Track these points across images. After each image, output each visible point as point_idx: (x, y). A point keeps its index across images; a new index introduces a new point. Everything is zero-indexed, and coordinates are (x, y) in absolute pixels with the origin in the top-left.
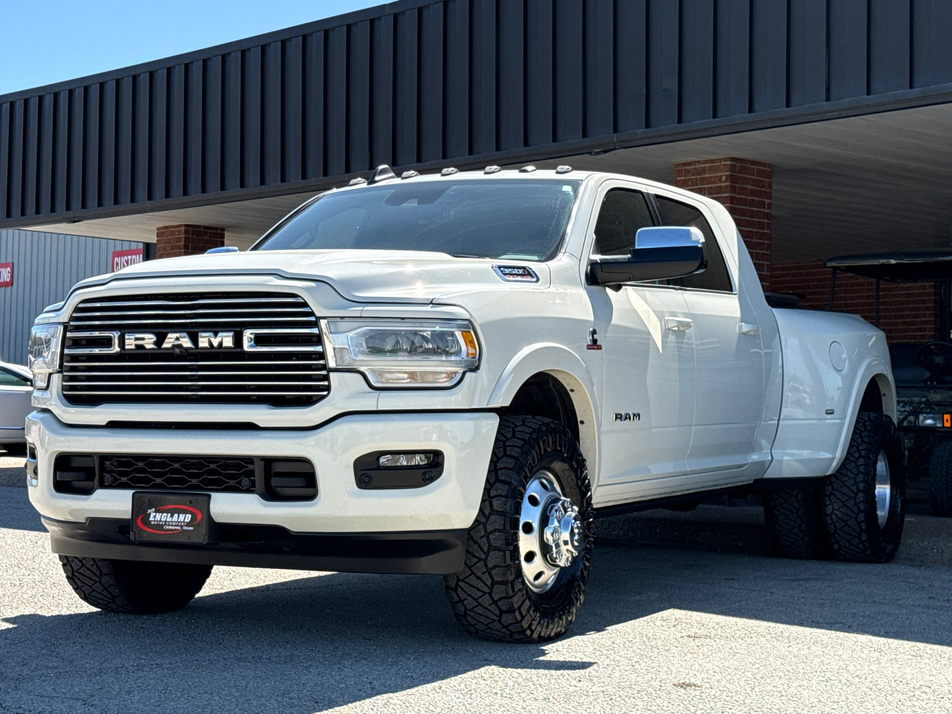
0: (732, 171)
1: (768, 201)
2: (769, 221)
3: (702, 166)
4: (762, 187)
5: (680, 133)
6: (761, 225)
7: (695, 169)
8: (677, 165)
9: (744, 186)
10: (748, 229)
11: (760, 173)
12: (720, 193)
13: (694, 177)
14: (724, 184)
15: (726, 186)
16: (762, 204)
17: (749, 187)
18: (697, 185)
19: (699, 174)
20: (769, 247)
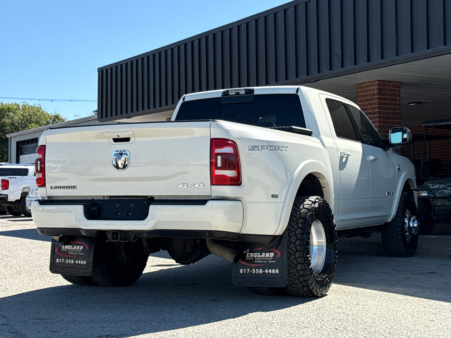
0: (379, 86)
1: (398, 98)
2: (399, 107)
3: (367, 84)
4: (395, 92)
5: (342, 72)
6: (395, 109)
7: (364, 86)
8: (357, 84)
9: (386, 92)
10: (388, 111)
11: (393, 86)
12: (374, 96)
13: (364, 89)
14: (375, 92)
15: (376, 93)
16: (396, 100)
17: (388, 92)
18: (365, 93)
19: (366, 88)
20: (400, 118)
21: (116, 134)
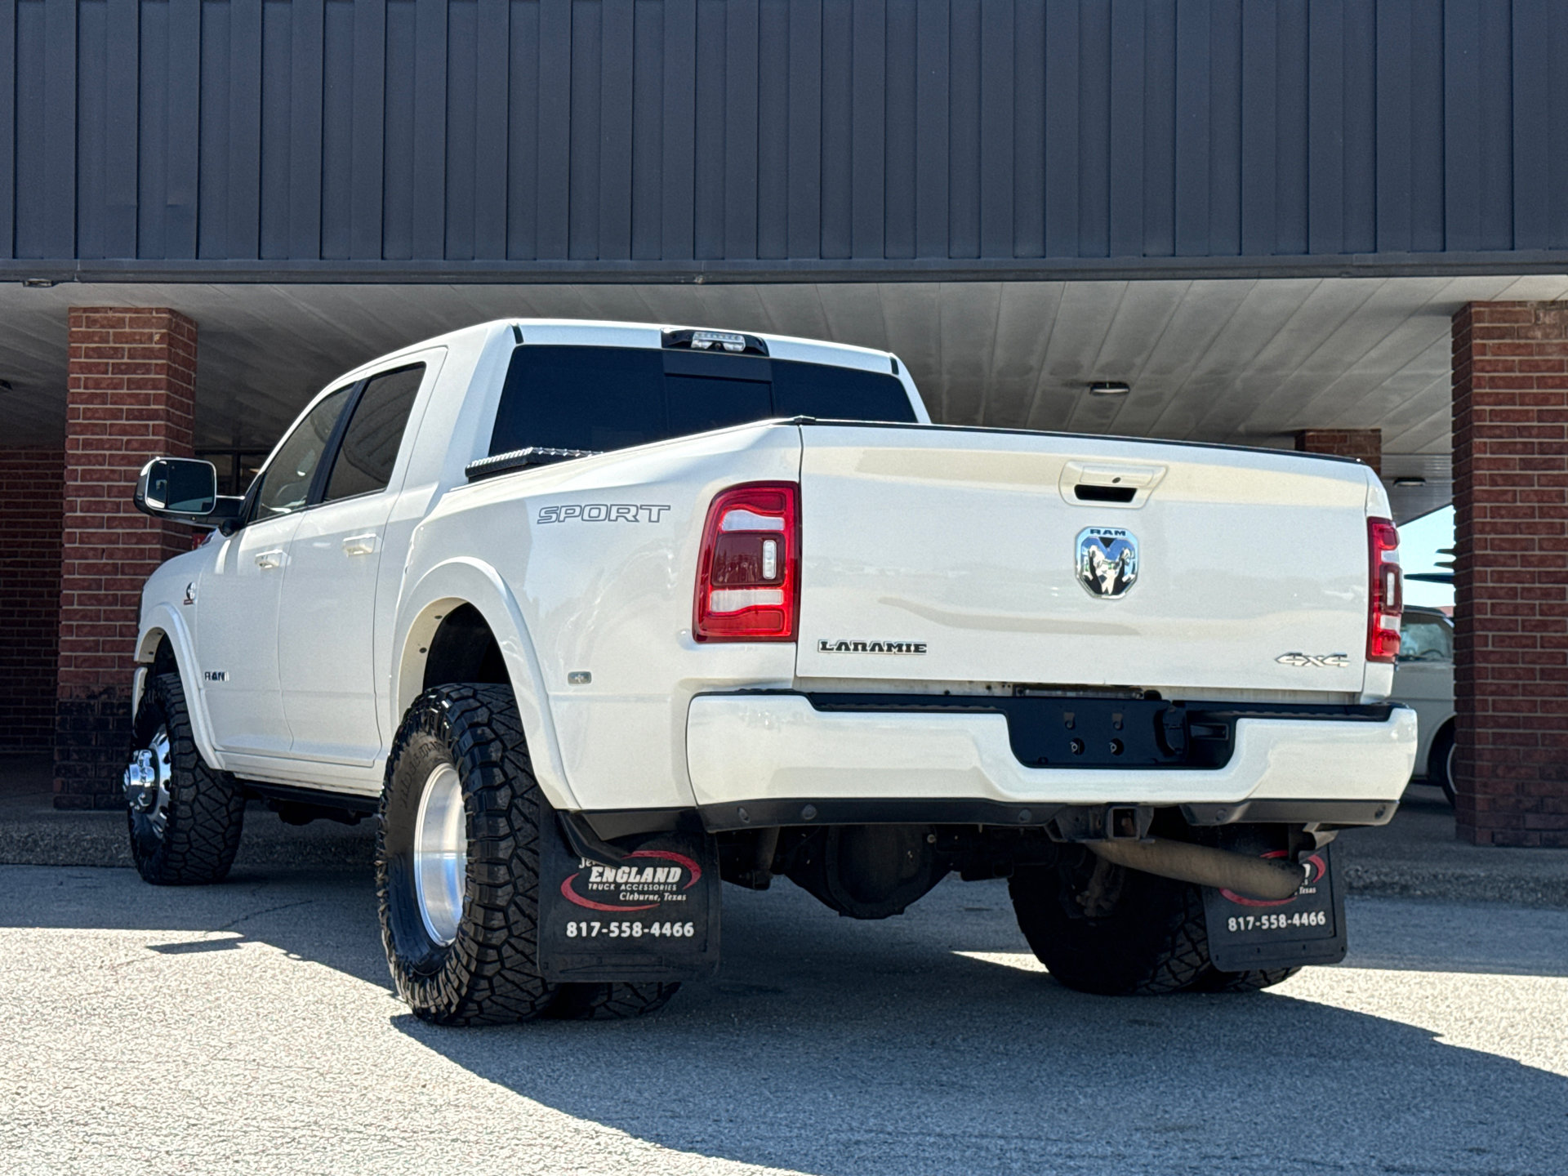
0: (170, 329)
1: (194, 375)
2: (193, 403)
3: (118, 315)
6: (188, 408)
7: (106, 318)
8: (72, 310)
12: (148, 358)
13: (103, 330)
14: (154, 346)
15: (159, 349)
16: (189, 379)
18: (109, 343)
19: (113, 327)
21: (1106, 473)
